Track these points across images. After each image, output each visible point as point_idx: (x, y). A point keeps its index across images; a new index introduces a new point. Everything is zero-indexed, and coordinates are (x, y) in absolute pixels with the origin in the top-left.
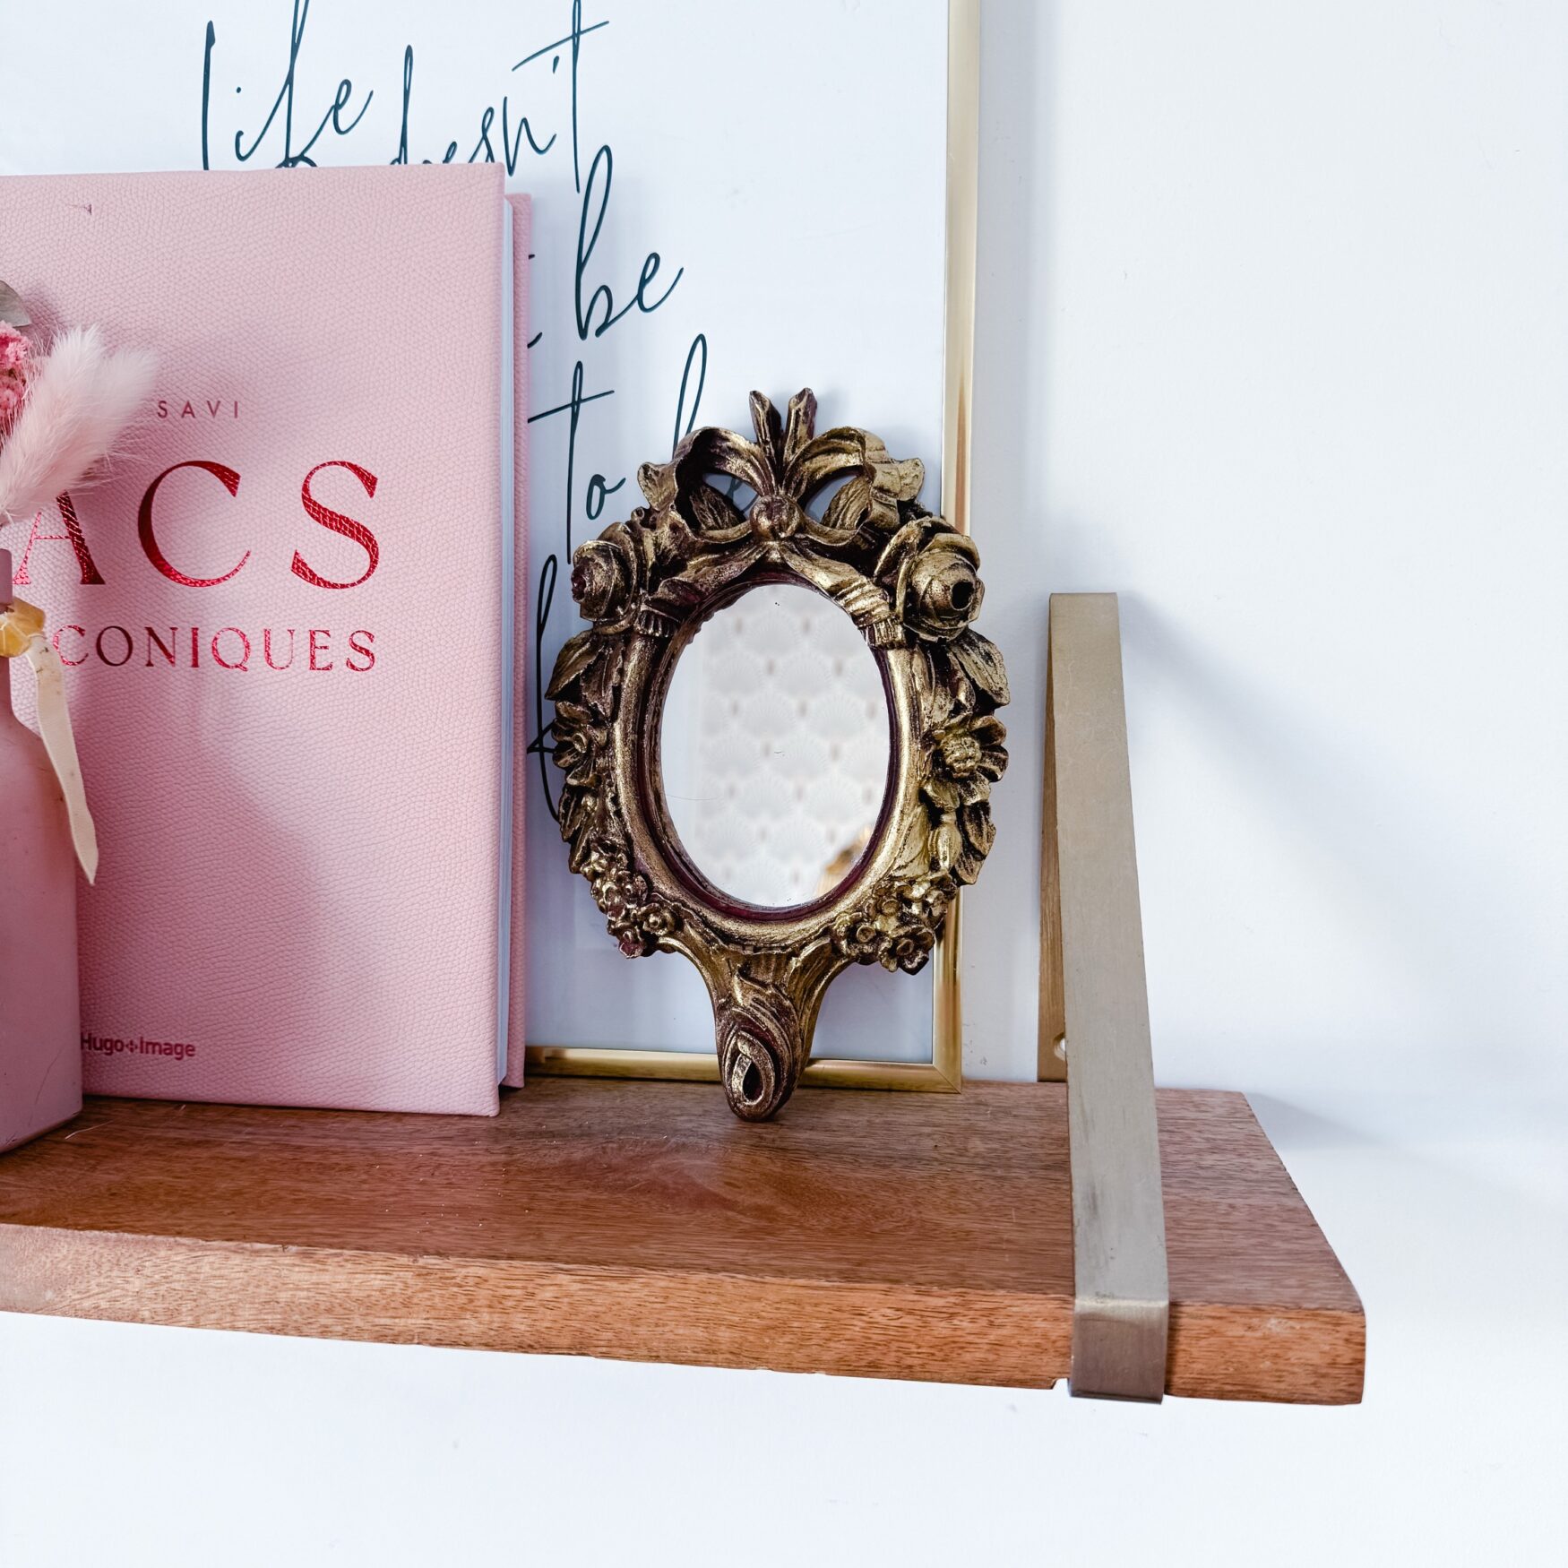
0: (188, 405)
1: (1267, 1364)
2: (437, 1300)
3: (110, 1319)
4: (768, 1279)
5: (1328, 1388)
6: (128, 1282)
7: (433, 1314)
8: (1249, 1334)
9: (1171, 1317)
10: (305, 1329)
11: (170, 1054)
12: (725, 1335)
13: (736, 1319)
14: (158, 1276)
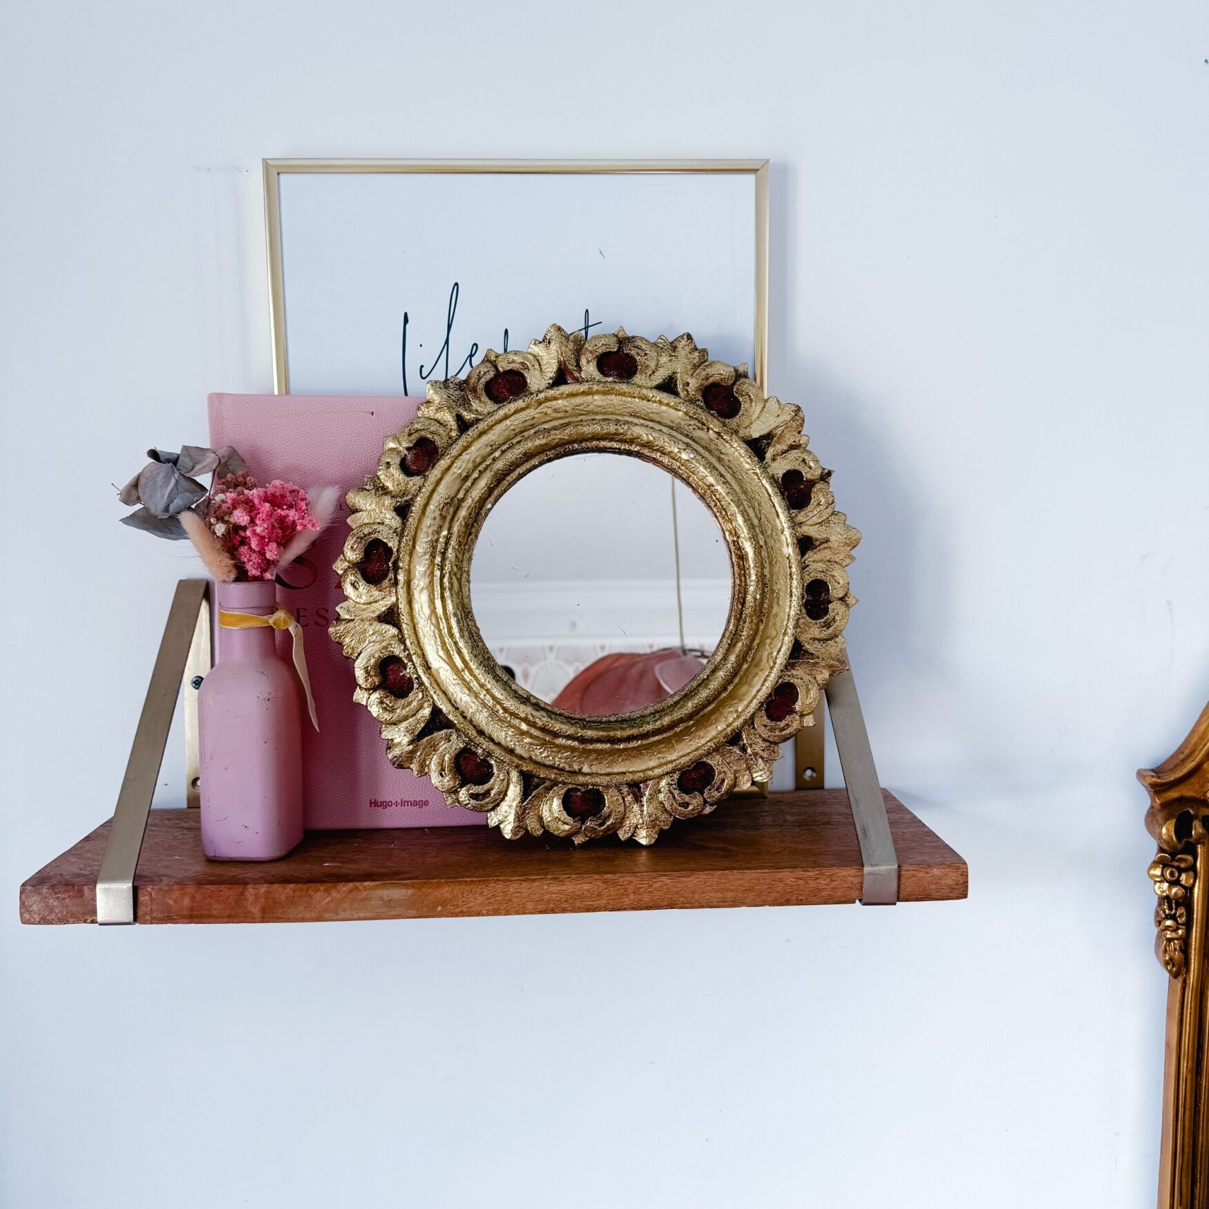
1: (933, 886)
2: (612, 891)
3: (468, 916)
4: (746, 871)
6: (476, 899)
7: (611, 898)
8: (927, 875)
9: (899, 871)
10: (556, 910)
11: (416, 805)
12: (729, 895)
13: (733, 888)
14: (489, 895)
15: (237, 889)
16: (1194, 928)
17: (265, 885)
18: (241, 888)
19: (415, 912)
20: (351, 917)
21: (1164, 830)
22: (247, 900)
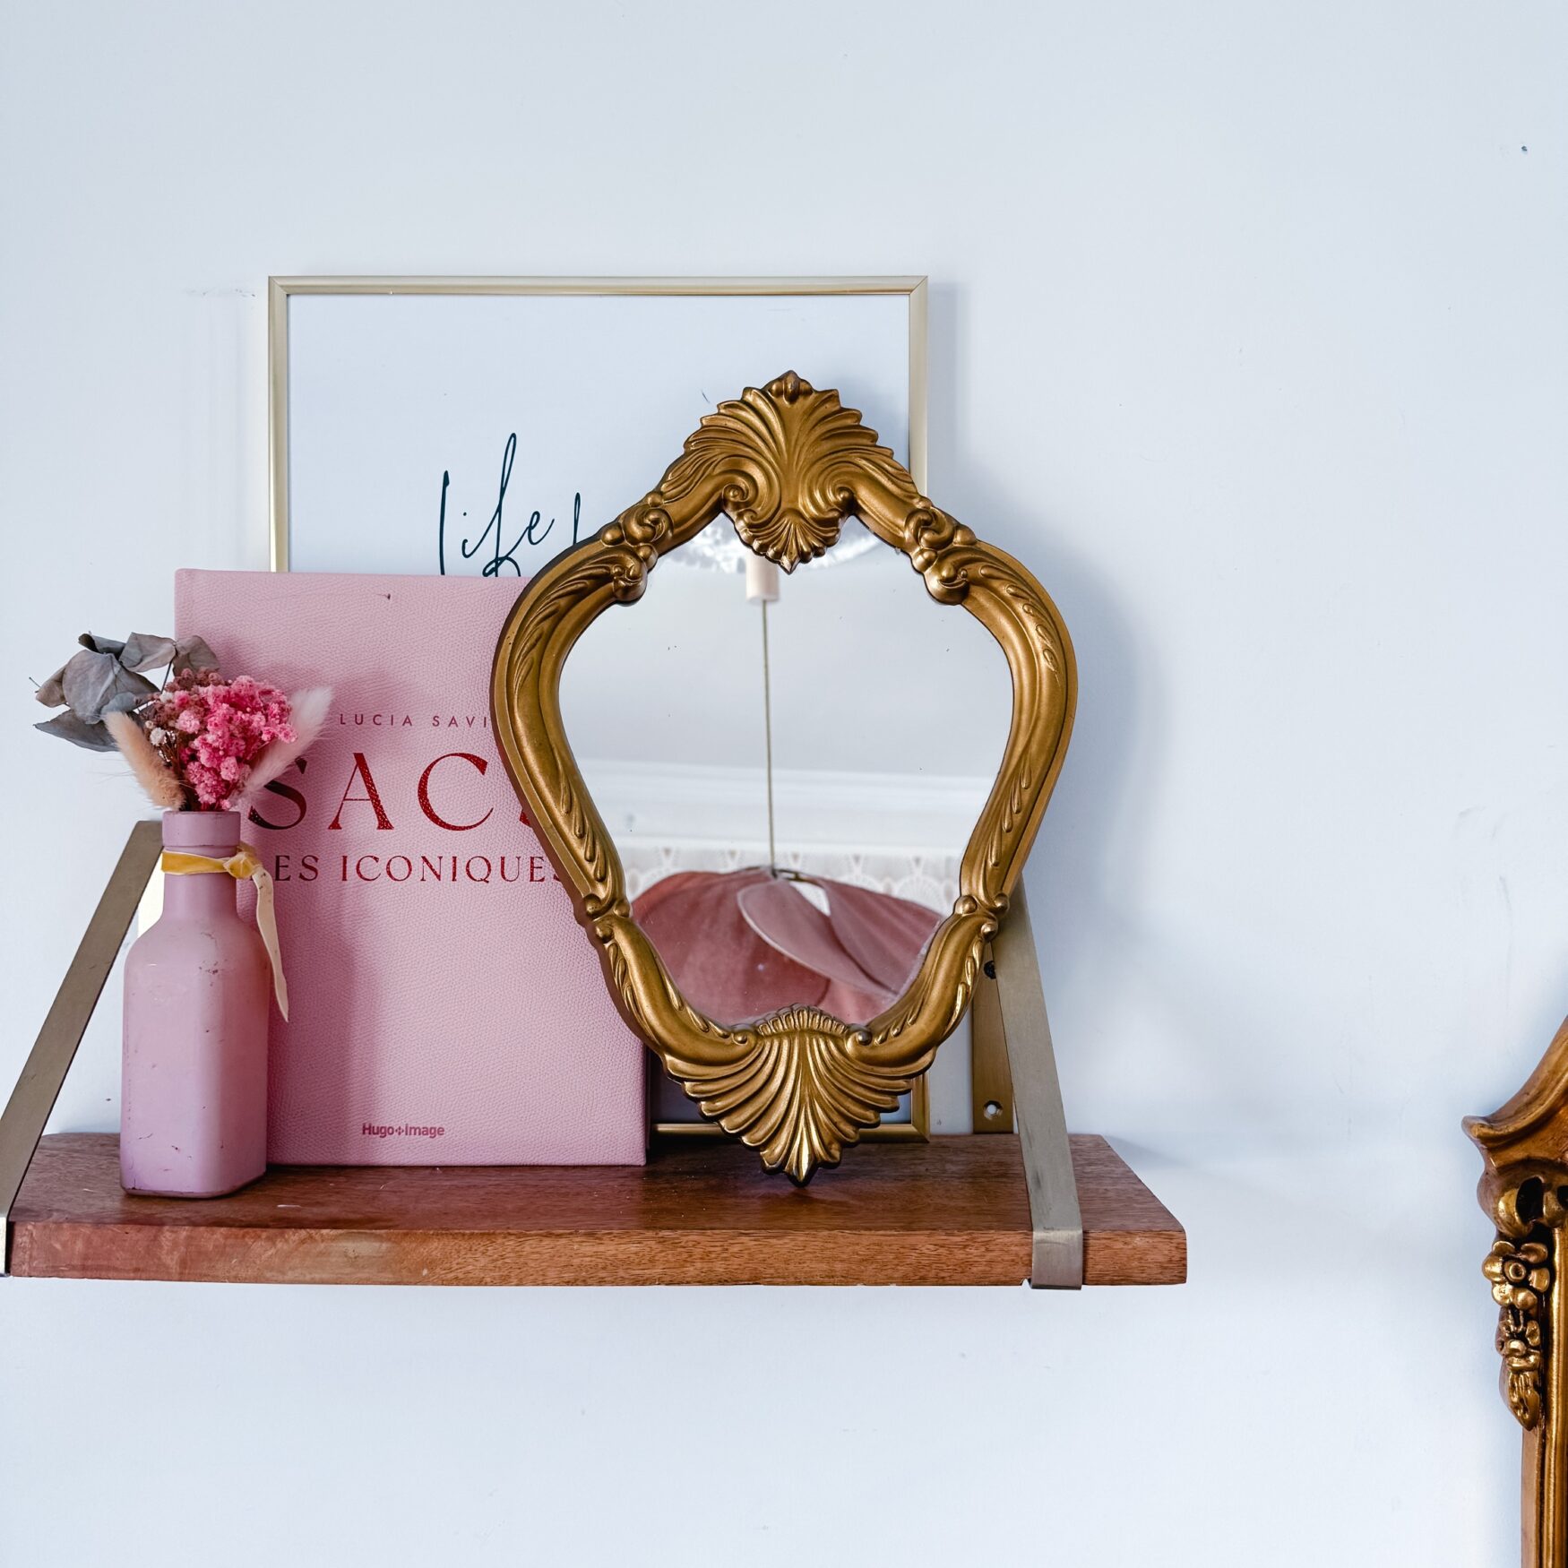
0: (453, 718)
1: (1135, 1264)
2: (670, 1256)
3: (464, 1285)
4: (863, 1232)
5: (1168, 1275)
6: (477, 1261)
7: (667, 1265)
8: (1126, 1247)
9: (1084, 1239)
10: (589, 1281)
11: (427, 1134)
12: (838, 1266)
13: (845, 1256)
14: (496, 1256)
15: (148, 1232)
16: (1555, 1355)
17: (187, 1228)
18: (154, 1230)
19: (391, 1276)
20: (301, 1278)
21: (1501, 1205)
22: (161, 1247)
